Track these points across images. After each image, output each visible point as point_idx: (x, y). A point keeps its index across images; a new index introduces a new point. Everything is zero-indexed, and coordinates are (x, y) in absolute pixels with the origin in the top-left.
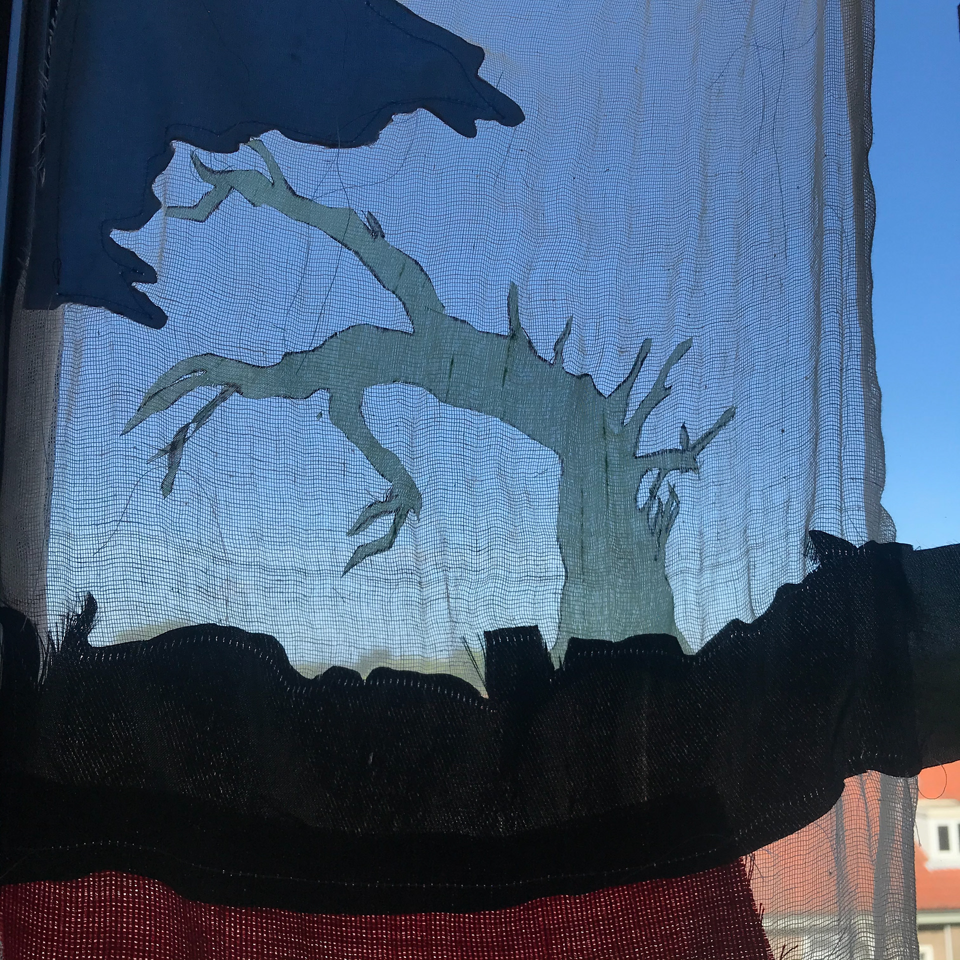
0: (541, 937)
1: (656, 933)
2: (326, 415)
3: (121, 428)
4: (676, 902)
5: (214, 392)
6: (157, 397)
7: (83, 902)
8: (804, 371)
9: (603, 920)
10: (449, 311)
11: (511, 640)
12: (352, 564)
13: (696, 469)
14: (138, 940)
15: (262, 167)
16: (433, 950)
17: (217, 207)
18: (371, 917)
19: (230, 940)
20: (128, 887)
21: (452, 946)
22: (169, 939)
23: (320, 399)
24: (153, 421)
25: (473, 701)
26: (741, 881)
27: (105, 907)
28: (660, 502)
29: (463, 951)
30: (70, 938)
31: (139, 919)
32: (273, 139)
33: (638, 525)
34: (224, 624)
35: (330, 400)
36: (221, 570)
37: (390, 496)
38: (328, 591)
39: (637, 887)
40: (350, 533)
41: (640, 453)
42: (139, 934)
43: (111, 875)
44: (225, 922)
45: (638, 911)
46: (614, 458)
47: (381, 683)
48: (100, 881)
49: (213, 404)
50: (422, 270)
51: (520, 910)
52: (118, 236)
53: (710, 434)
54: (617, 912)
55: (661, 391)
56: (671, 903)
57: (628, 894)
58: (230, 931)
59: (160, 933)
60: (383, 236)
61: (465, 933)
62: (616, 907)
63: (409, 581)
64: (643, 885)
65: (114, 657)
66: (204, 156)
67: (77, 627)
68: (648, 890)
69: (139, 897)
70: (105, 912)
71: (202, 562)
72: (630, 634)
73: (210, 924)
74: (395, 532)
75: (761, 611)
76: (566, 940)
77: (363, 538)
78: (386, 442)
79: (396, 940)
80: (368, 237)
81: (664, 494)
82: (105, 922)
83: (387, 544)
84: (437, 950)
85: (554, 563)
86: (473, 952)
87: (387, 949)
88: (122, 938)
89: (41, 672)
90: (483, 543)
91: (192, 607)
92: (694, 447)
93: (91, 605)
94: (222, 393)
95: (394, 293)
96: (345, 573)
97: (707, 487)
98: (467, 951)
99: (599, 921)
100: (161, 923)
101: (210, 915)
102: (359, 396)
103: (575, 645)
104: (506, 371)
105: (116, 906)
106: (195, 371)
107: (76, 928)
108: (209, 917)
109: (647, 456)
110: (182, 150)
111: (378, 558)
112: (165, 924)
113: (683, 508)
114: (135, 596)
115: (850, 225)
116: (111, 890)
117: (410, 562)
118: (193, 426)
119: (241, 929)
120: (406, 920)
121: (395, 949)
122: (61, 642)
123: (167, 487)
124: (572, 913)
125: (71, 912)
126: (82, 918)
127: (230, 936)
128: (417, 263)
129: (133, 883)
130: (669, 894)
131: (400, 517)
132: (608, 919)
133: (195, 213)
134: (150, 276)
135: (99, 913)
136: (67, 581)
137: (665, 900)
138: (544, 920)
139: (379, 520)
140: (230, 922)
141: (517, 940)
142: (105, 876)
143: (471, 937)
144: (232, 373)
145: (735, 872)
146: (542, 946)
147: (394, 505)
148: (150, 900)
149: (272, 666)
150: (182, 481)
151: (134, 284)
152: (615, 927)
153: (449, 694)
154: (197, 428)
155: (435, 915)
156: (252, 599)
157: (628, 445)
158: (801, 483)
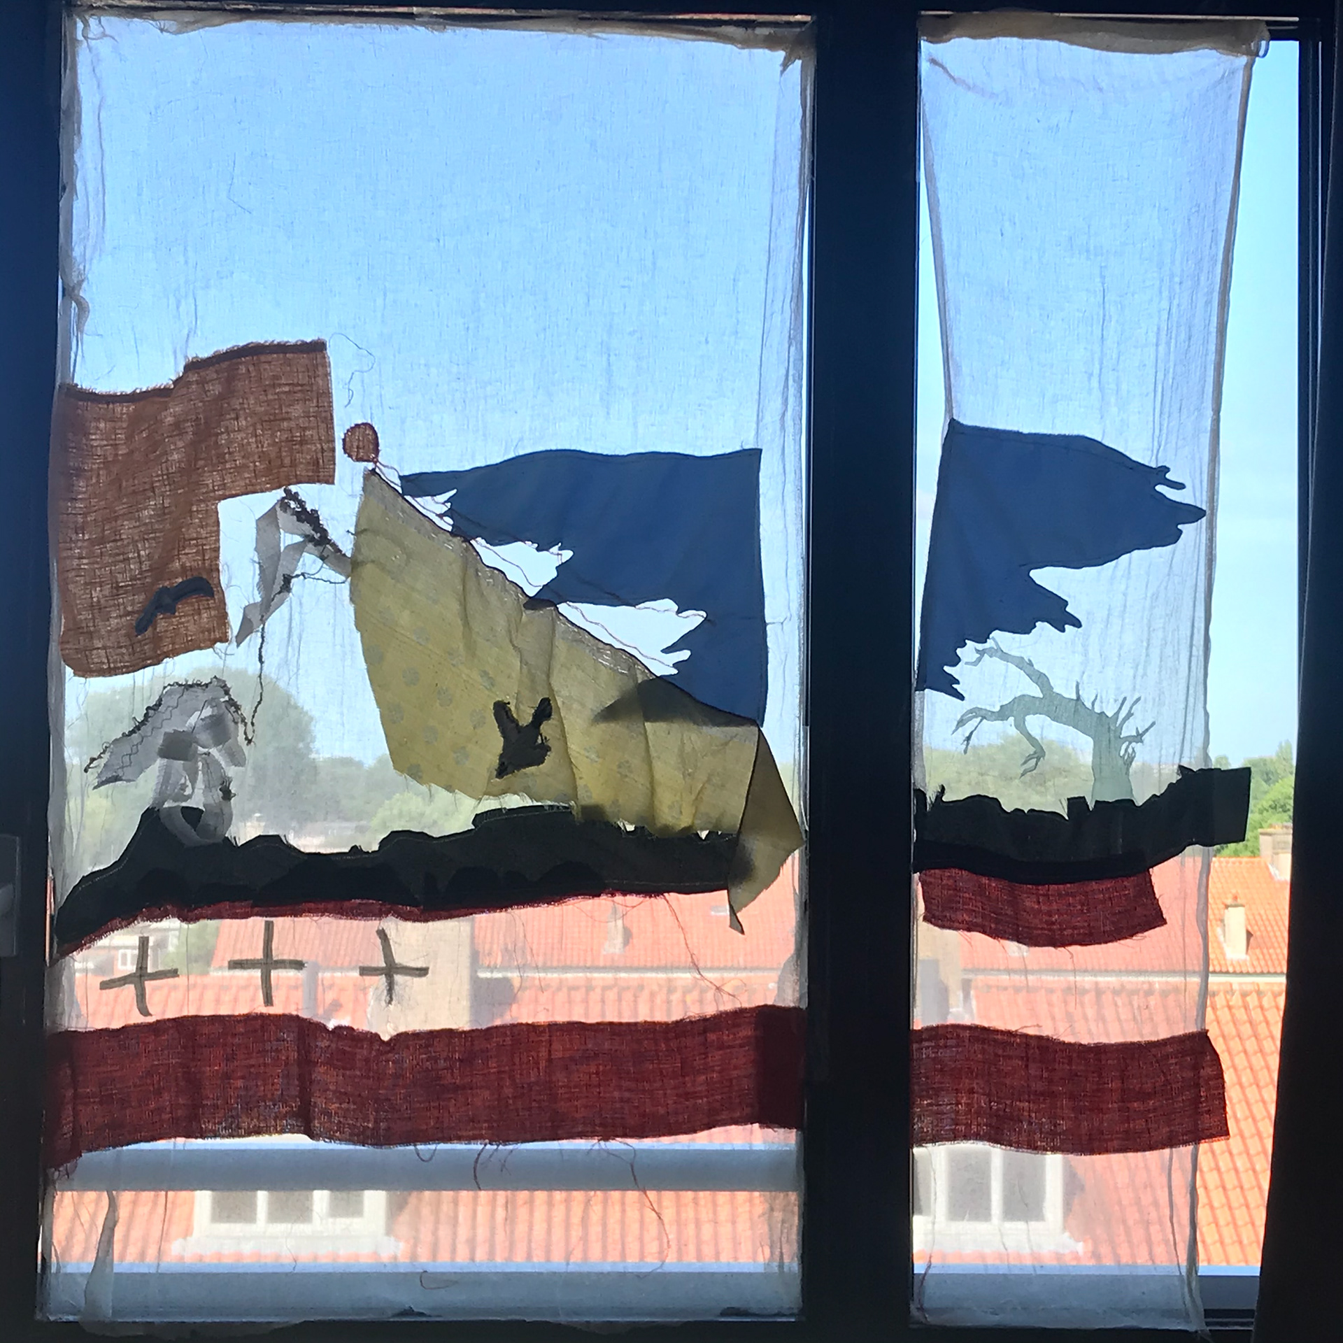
0: (1085, 893)
5: (979, 720)
6: (961, 722)
8: (1183, 706)
9: (1105, 889)
10: (1056, 691)
11: (1076, 801)
12: (1022, 775)
13: (1142, 742)
15: (994, 644)
16: (1050, 896)
17: (981, 661)
18: (1031, 886)
20: (958, 873)
21: (1056, 895)
22: (974, 888)
24: (960, 729)
25: (1063, 820)
26: (1149, 876)
28: (1129, 753)
29: (1059, 896)
32: (996, 634)
33: (1121, 762)
34: (983, 794)
35: (1015, 720)
37: (1035, 753)
38: (1015, 784)
39: (1117, 880)
40: (1022, 765)
41: (1122, 736)
43: (953, 869)
44: (990, 882)
45: (1117, 887)
46: (1112, 739)
47: (1032, 814)
48: (950, 870)
50: (1046, 676)
51: (1079, 885)
52: (946, 668)
53: (1147, 730)
54: (1110, 887)
55: (1130, 715)
56: (1128, 885)
57: (1114, 882)
58: (992, 884)
60: (1033, 665)
61: (1060, 891)
62: (1110, 885)
64: (1119, 879)
65: (951, 805)
66: (976, 644)
67: (939, 795)
69: (962, 876)
72: (1116, 799)
73: (986, 883)
74: (1037, 764)
75: (1162, 792)
76: (1093, 894)
78: (1033, 733)
79: (1039, 893)
80: (1028, 666)
81: (1130, 750)
82: (951, 882)
83: (1034, 768)
85: (1091, 778)
86: (1062, 896)
87: (1036, 895)
89: (929, 809)
92: (1141, 734)
93: (943, 788)
94: (981, 720)
95: (1036, 684)
96: (1020, 778)
97: (1146, 748)
101: (986, 880)
109: (1124, 737)
110: (968, 642)
112: (972, 883)
113: (1137, 755)
115: (1201, 653)
116: (954, 873)
117: (1042, 774)
118: (974, 732)
119: (995, 884)
120: (1041, 887)
121: (1038, 895)
122: (934, 800)
124: (1095, 887)
127: (991, 886)
128: (1044, 674)
129: (960, 872)
130: (1127, 882)
131: (1039, 760)
132: (1107, 889)
133: (972, 662)
134: (957, 682)
136: (934, 780)
137: (1126, 884)
138: (1086, 888)
139: (1031, 760)
140: (992, 882)
141: (1077, 893)
145: (1147, 874)
146: (1085, 896)
148: (965, 877)
149: (997, 808)
151: (952, 685)
152: (1109, 892)
153: (1055, 818)
155: (1051, 886)
156: (991, 786)
157: (1118, 734)
158: (1178, 747)
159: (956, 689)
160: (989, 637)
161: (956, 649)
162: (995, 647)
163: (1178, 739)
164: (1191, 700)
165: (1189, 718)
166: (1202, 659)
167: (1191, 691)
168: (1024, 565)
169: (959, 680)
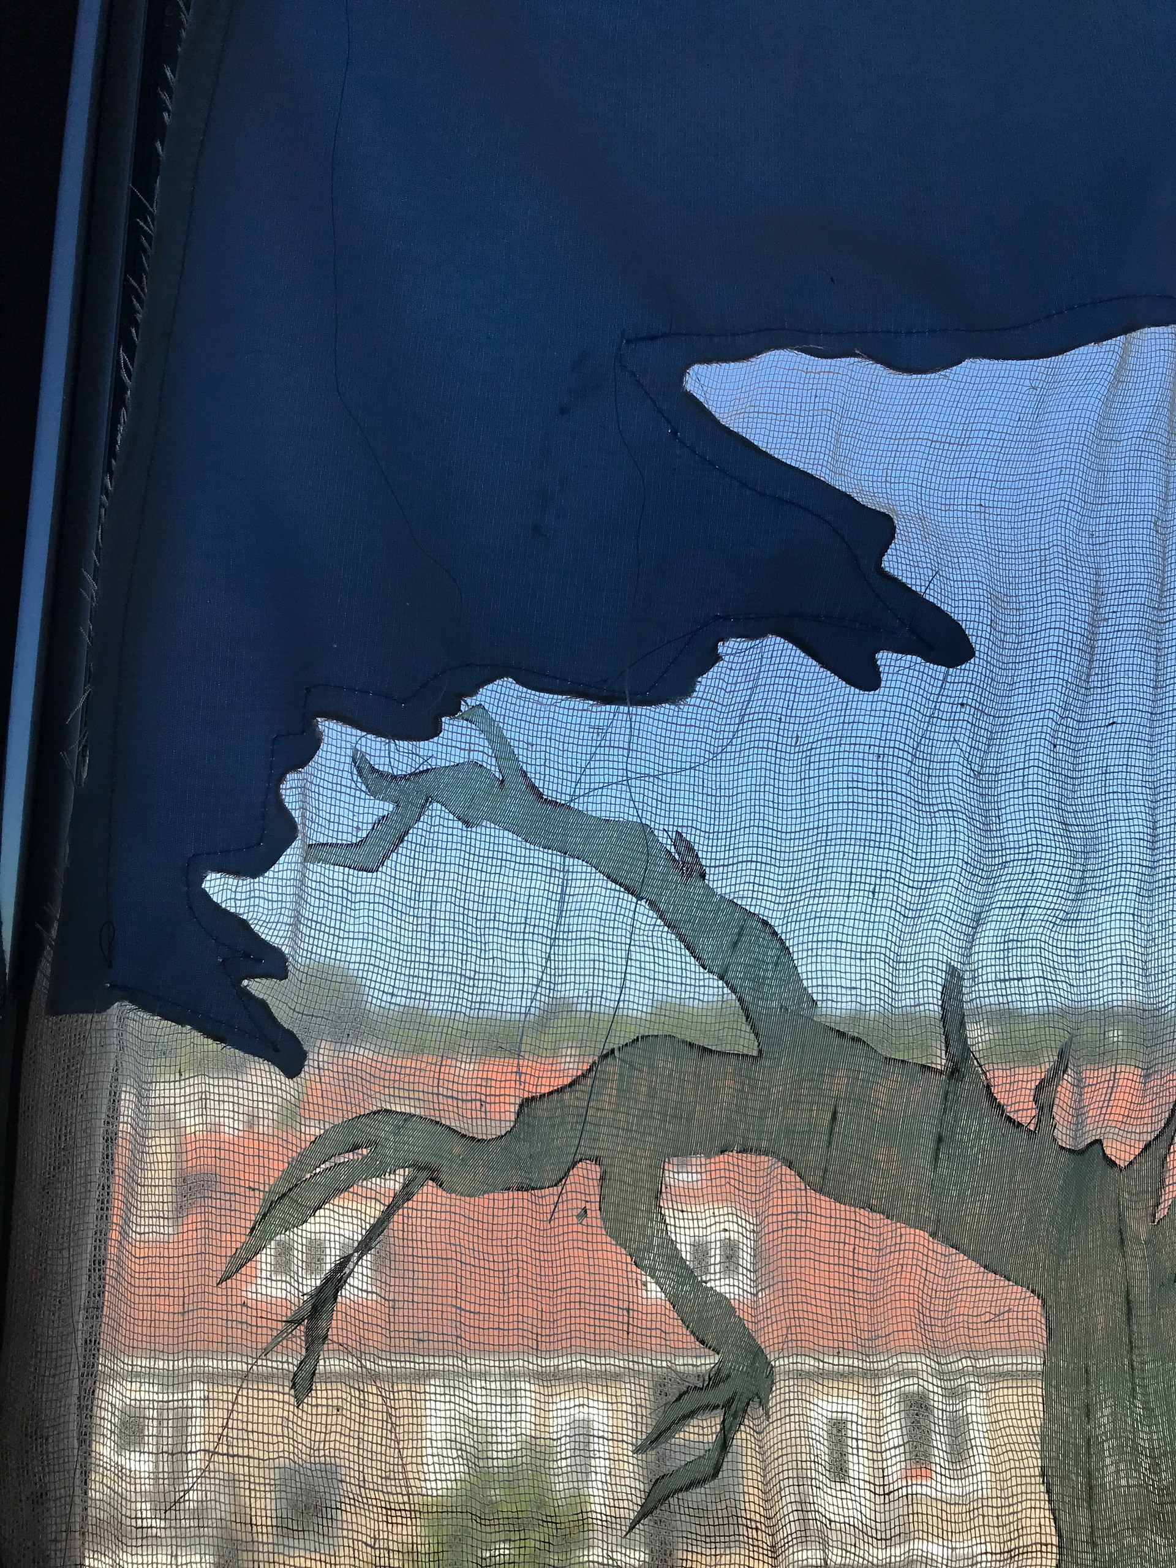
2: (594, 1213)
5: (394, 1183)
6: (286, 1200)
17: (400, 840)
23: (584, 1181)
35: (602, 1178)
40: (642, 1449)
49: (392, 1208)
50: (775, 933)
60: (703, 876)
77: (668, 1458)
80: (675, 874)
83: (710, 1468)
94: (405, 1186)
95: (721, 978)
102: (656, 1176)
104: (940, 1139)
111: (693, 1497)
123: (303, 1383)
128: (765, 923)
131: (735, 1416)
134: (275, 963)
139: (695, 1422)
144: (423, 1146)
147: (723, 1392)
150: (331, 1364)
151: (245, 982)
154: (360, 1258)
159: (263, 1005)
160: (453, 711)
161: (281, 779)
162: (491, 764)
168: (653, 338)
169: (286, 950)
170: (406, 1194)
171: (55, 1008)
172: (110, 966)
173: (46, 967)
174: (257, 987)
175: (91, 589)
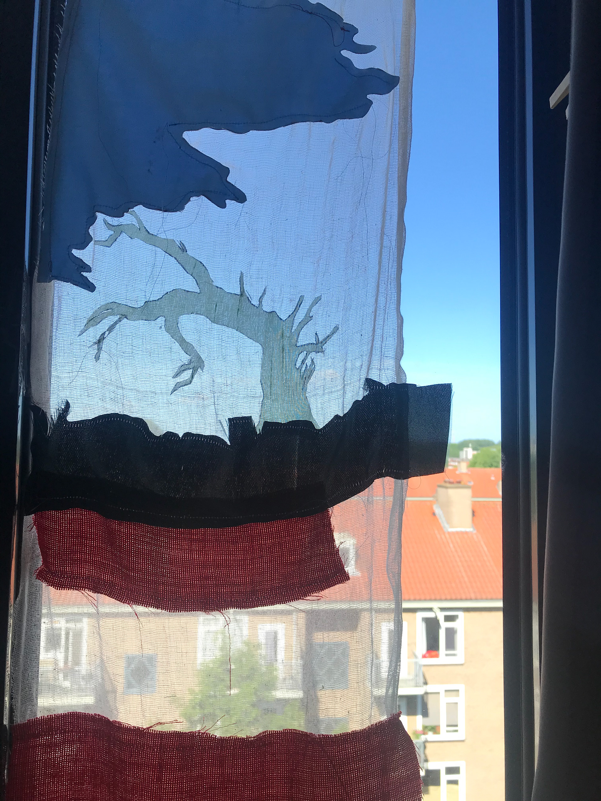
0: (249, 539)
1: (296, 538)
2: (163, 327)
3: (78, 333)
4: (304, 527)
5: (116, 318)
6: (92, 320)
7: (67, 519)
8: (372, 309)
9: (275, 533)
10: (215, 284)
11: (240, 422)
12: (174, 390)
13: (323, 352)
14: (89, 534)
15: (135, 222)
16: (206, 543)
17: (116, 240)
18: (182, 530)
19: (123, 534)
20: (84, 514)
21: (213, 541)
22: (101, 534)
23: (161, 320)
24: (91, 329)
25: (225, 446)
26: (328, 518)
27: (76, 521)
28: (306, 365)
29: (217, 543)
30: (63, 532)
31: (89, 526)
32: (139, 209)
33: (296, 375)
34: (122, 413)
35: (165, 321)
36: (120, 391)
37: (190, 362)
38: (165, 401)
39: (290, 521)
40: (173, 377)
41: (298, 344)
42: (89, 532)
43: (78, 510)
44: (121, 527)
45: (289, 530)
46: (287, 347)
47: (187, 438)
48: (74, 512)
49: (116, 323)
50: (204, 266)
51: (241, 528)
52: (75, 252)
53: (329, 337)
54: (281, 530)
55: (308, 318)
56: (302, 527)
57: (286, 523)
58: (123, 530)
59: (97, 532)
60: (186, 251)
61: (218, 536)
62: (281, 528)
63: (198, 397)
64: (292, 520)
65: (77, 426)
66: (109, 219)
67: (63, 413)
68: (294, 522)
69: (89, 518)
70: (76, 523)
71: (112, 388)
72: (290, 420)
73: (116, 528)
74: (192, 377)
75: (346, 412)
76: (259, 540)
77: (179, 379)
78: (188, 339)
79: (192, 539)
80: (180, 251)
81: (308, 362)
82: (76, 527)
83: (189, 382)
84: (208, 543)
85: (259, 391)
86: (221, 543)
87: (188, 542)
88: (83, 534)
89: (48, 431)
90: (229, 382)
91: (108, 406)
92: (322, 342)
93: (68, 405)
94: (119, 319)
95: (191, 275)
96: (172, 393)
97: (328, 359)
98: (219, 543)
99: (273, 533)
100: (98, 529)
101: (116, 524)
102: (177, 319)
103: (267, 425)
104: (238, 310)
105: (80, 521)
106: (108, 310)
107: (65, 528)
108: (115, 525)
109: (302, 346)
110: (100, 217)
111: (186, 388)
112: (99, 529)
113: (317, 368)
114: (86, 402)
115: (394, 243)
116: (78, 515)
117: (199, 390)
118: (107, 333)
119: (127, 530)
120: (195, 531)
121: (191, 542)
122: (56, 420)
123: (97, 358)
124: (262, 530)
125: (63, 522)
126: (67, 525)
127: (123, 532)
128: (201, 263)
129: (87, 513)
130: (302, 523)
131: (195, 371)
132: (277, 533)
133: (106, 244)
134: (89, 270)
135: (74, 523)
136: (58, 395)
137: (300, 526)
138: (251, 532)
139: (185, 372)
140: (123, 527)
141: (240, 539)
142: (76, 510)
143: (221, 538)
144: (123, 310)
145: (326, 514)
146: (250, 542)
147: (192, 366)
148: (93, 520)
149: (142, 431)
150: (103, 355)
151: (82, 273)
152: (279, 536)
153: (215, 443)
154: (109, 333)
155: (207, 529)
156: (133, 403)
157: (293, 341)
158: (366, 358)
159: (86, 277)
160: (127, 212)
161: (89, 228)
162: (137, 225)
163: (366, 349)
164: (382, 299)
165: (380, 322)
166: (394, 250)
167: (382, 290)
168: (175, 125)
169: (91, 266)
170: (120, 320)
171: (39, 281)
172: (51, 272)
173: (36, 271)
174: (84, 274)
175: (43, 183)
